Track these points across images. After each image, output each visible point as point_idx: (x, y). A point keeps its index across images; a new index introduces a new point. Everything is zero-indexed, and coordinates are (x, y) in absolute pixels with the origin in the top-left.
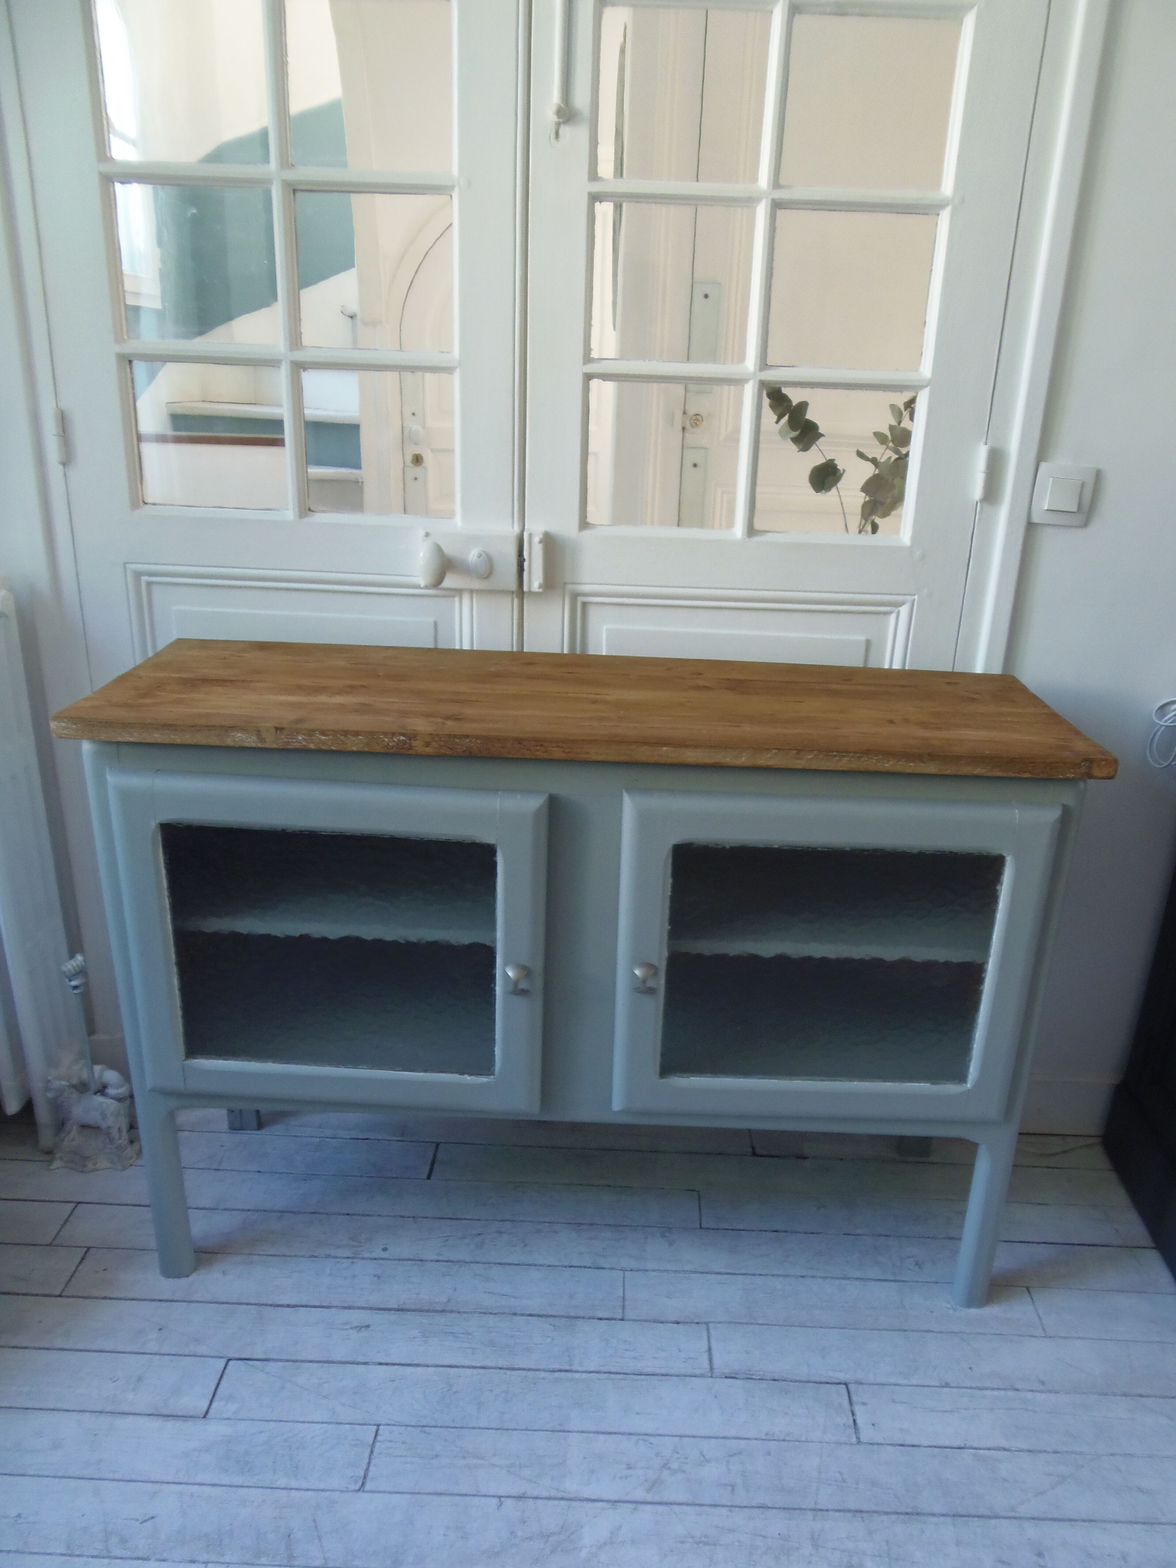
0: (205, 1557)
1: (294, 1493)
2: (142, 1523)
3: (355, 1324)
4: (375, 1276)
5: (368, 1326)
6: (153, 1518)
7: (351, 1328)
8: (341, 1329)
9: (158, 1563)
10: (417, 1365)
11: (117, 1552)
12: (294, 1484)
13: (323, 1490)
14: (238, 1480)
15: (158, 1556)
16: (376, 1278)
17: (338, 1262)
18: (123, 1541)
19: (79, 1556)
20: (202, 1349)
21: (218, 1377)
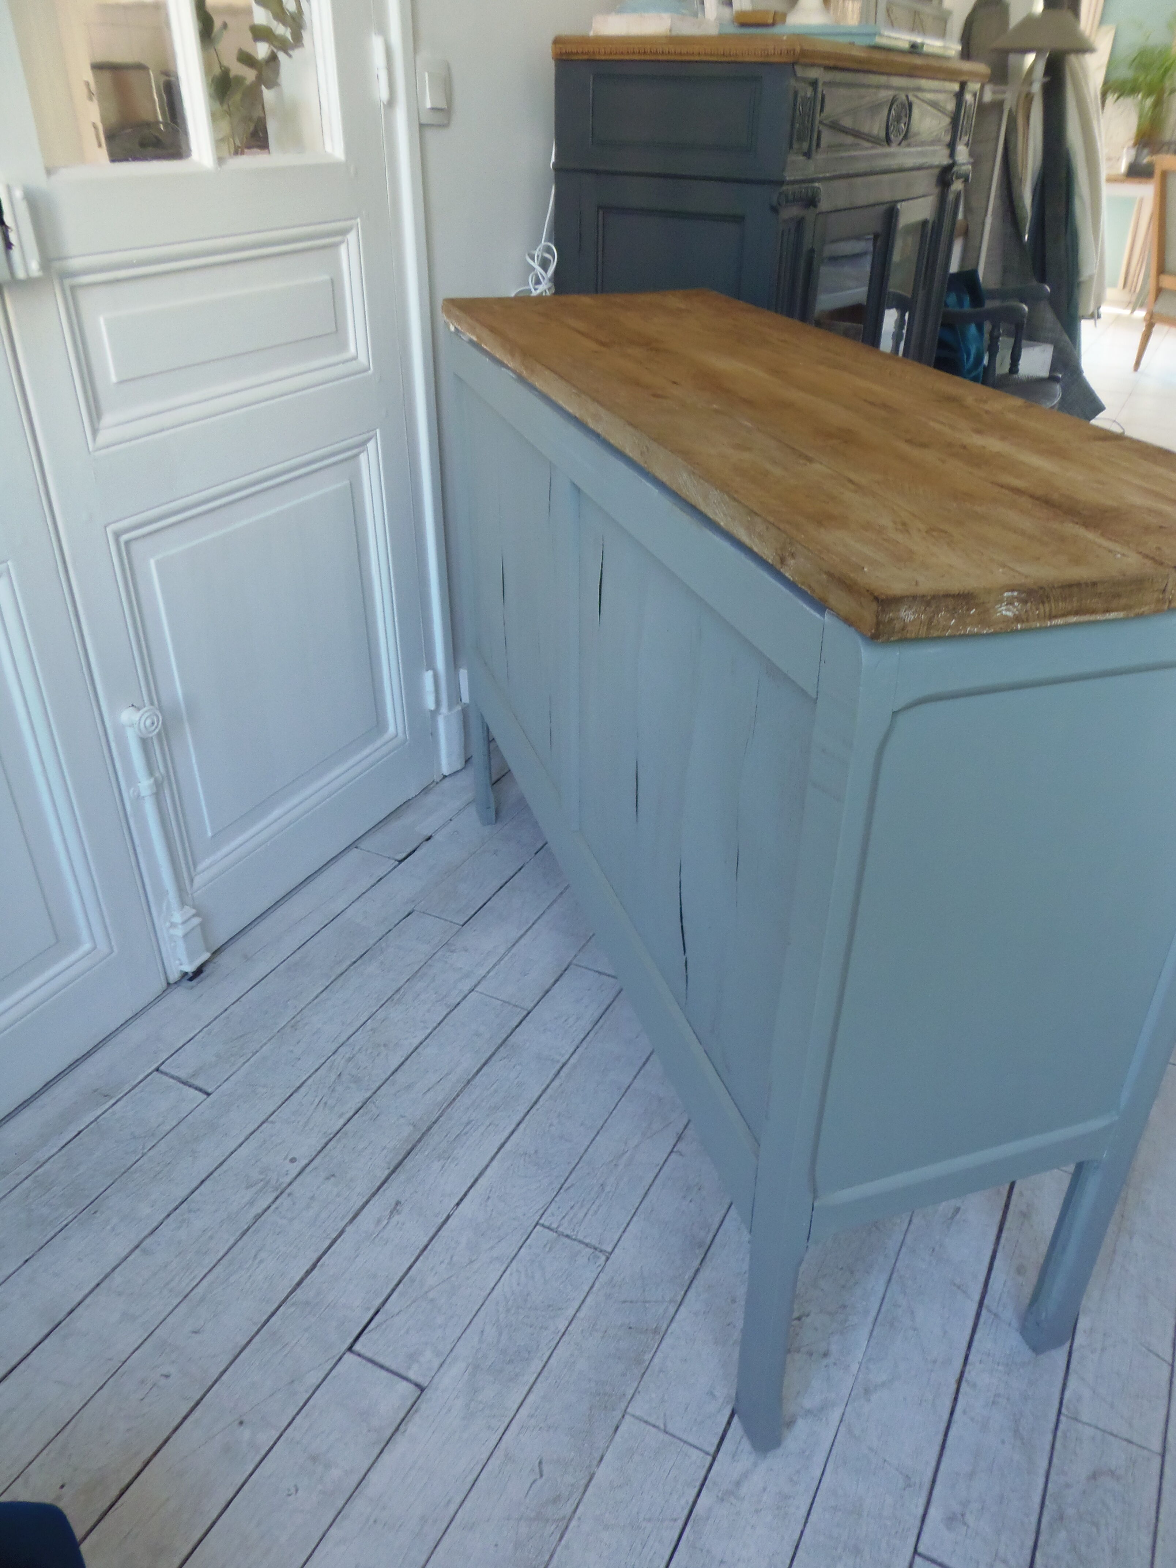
0: (618, 1414)
1: (581, 1315)
2: (541, 1476)
3: (388, 1213)
4: (328, 1178)
5: (398, 1203)
6: (540, 1463)
7: (389, 1218)
8: (384, 1228)
9: (603, 1464)
10: (481, 1174)
11: (568, 1509)
12: (571, 1312)
13: (592, 1287)
14: (536, 1365)
15: (595, 1463)
16: (333, 1179)
17: (277, 1208)
18: (556, 1499)
19: (552, 1556)
20: (313, 1379)
21: (370, 1365)
